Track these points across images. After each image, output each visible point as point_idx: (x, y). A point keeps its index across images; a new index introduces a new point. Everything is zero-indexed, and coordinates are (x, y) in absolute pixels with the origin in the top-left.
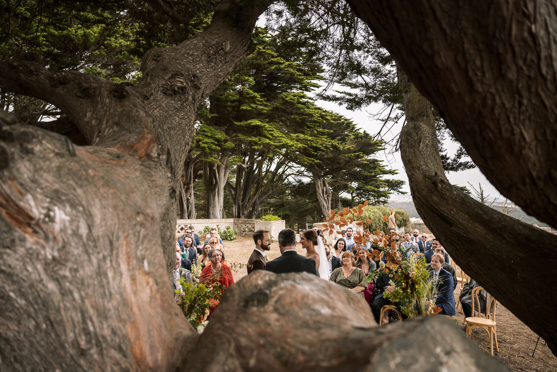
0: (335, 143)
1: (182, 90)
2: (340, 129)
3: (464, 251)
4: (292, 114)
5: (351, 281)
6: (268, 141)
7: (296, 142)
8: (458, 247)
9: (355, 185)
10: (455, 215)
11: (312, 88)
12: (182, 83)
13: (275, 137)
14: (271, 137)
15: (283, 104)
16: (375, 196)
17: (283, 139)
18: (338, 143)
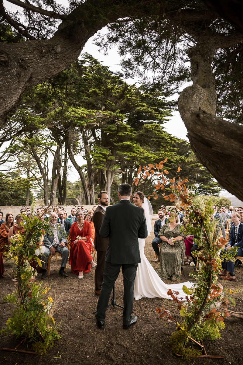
0: (182, 157)
1: (5, 63)
2: (186, 149)
3: (223, 168)
4: (152, 138)
5: (175, 232)
6: (135, 155)
7: (154, 155)
8: (218, 166)
9: (197, 185)
10: (213, 137)
11: (164, 121)
12: (4, 58)
13: (140, 152)
14: (138, 152)
15: (146, 132)
16: (211, 192)
17: (145, 153)
18: (184, 158)
